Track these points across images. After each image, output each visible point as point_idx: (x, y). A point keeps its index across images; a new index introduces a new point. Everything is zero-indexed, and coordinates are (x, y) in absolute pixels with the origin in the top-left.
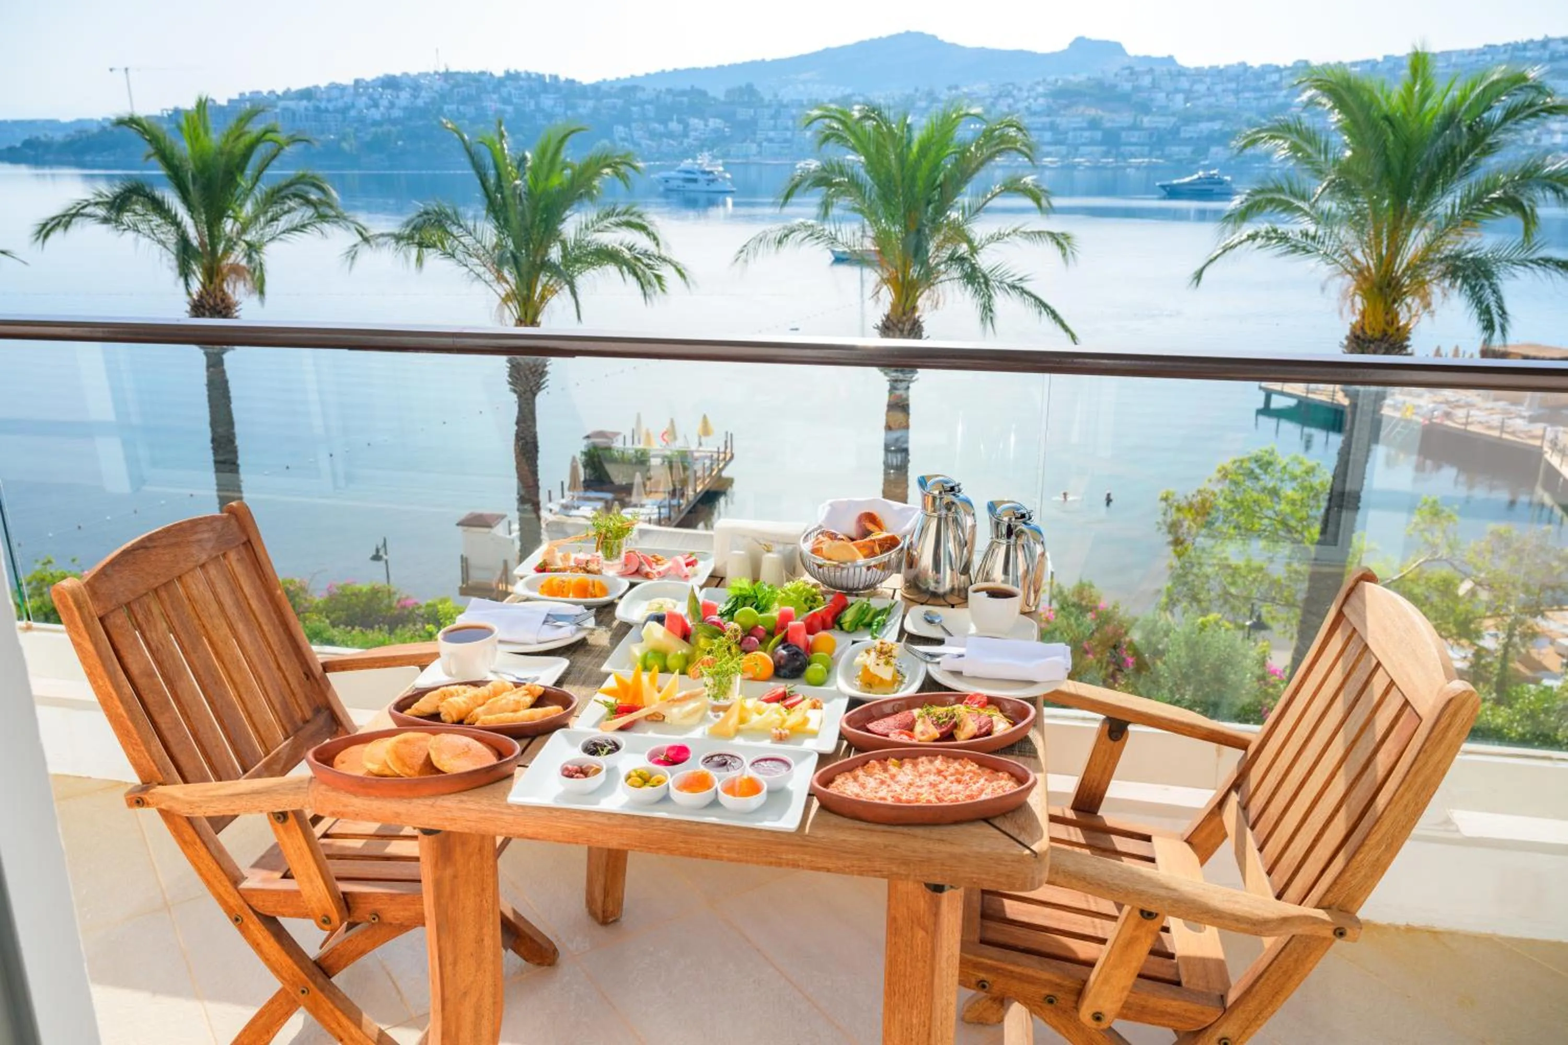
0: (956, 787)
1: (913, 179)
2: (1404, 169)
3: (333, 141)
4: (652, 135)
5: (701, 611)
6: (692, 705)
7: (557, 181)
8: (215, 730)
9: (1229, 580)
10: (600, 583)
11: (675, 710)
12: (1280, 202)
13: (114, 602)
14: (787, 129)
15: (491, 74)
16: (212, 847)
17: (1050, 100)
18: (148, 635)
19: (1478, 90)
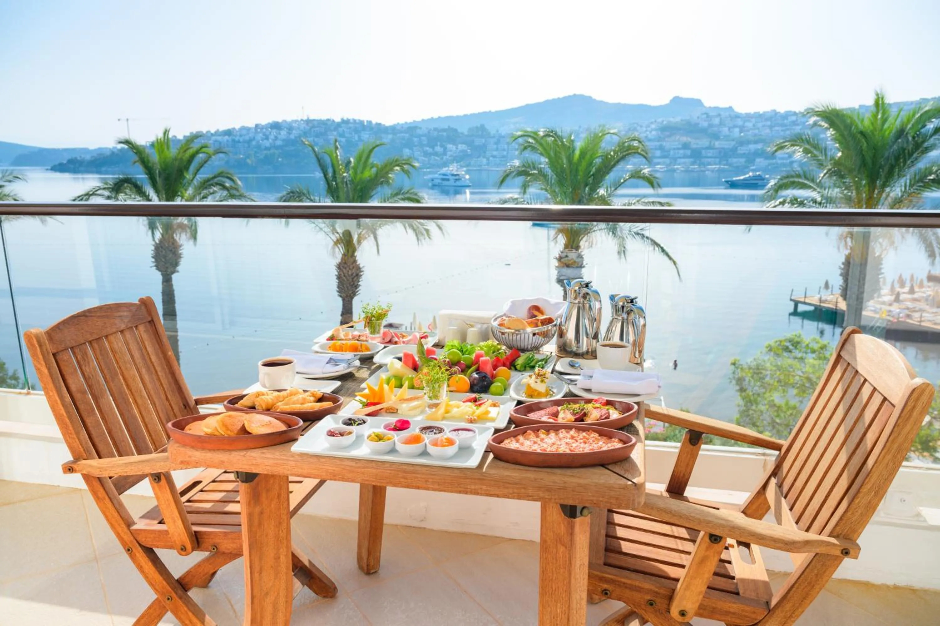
0: (582, 445)
1: (577, 170)
2: (874, 163)
3: (242, 158)
4: (426, 154)
5: (425, 353)
6: (415, 403)
7: (368, 174)
8: (122, 431)
9: (775, 414)
10: (366, 345)
11: (404, 405)
12: (799, 183)
13: (63, 346)
14: (504, 150)
15: (333, 121)
16: (115, 502)
17: (659, 133)
18: (83, 368)
19: (917, 116)
